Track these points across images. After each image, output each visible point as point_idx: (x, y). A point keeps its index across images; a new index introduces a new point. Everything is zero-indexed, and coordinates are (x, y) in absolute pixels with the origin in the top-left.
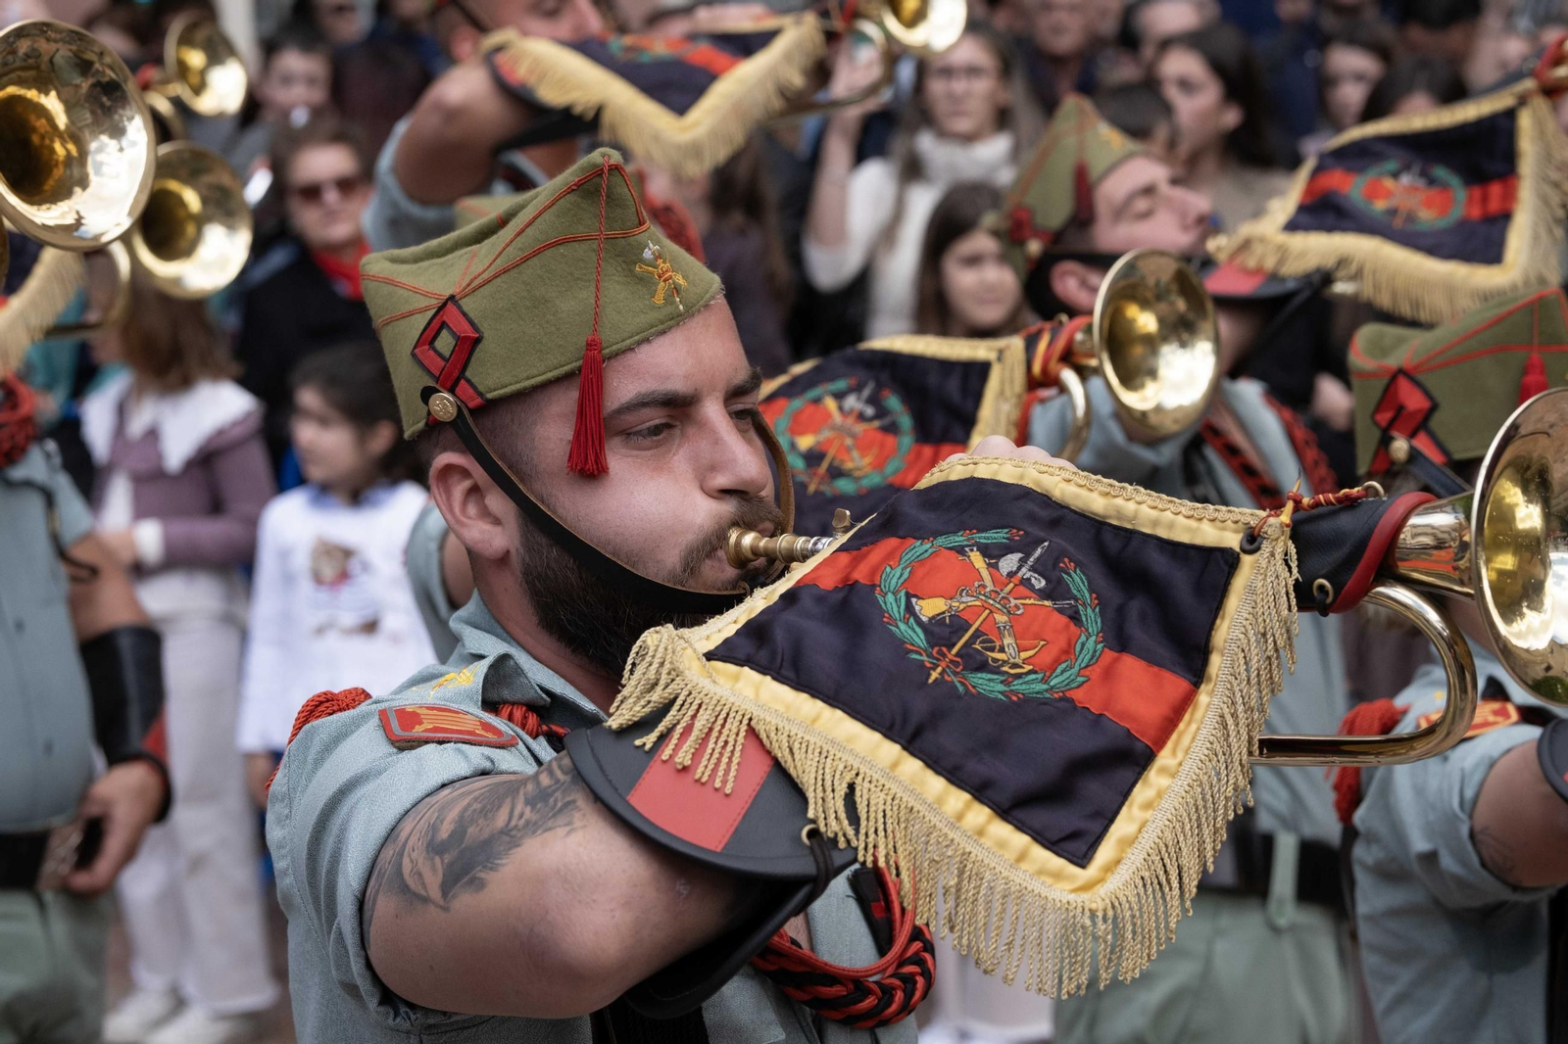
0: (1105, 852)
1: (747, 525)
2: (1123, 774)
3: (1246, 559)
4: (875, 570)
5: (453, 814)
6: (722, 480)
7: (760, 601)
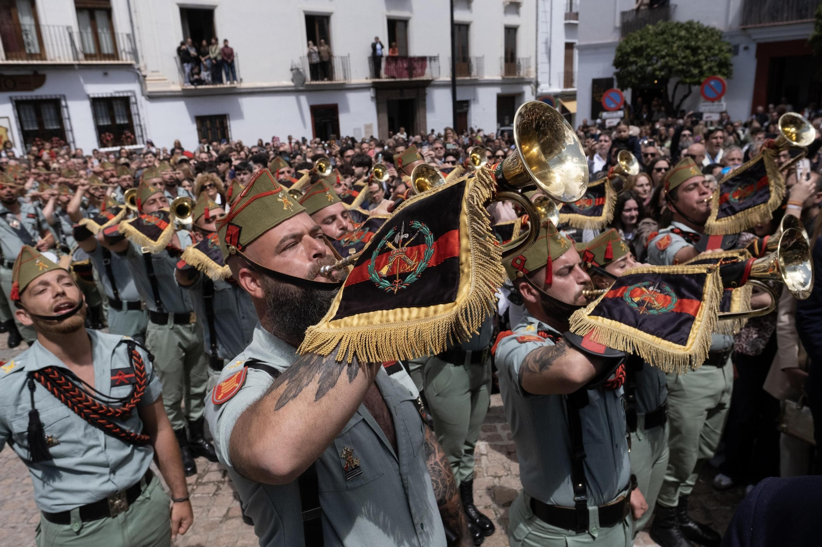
0: (690, 341)
1: (586, 289)
2: (688, 324)
3: (709, 275)
4: (622, 293)
5: (539, 354)
6: (581, 280)
7: (596, 303)
